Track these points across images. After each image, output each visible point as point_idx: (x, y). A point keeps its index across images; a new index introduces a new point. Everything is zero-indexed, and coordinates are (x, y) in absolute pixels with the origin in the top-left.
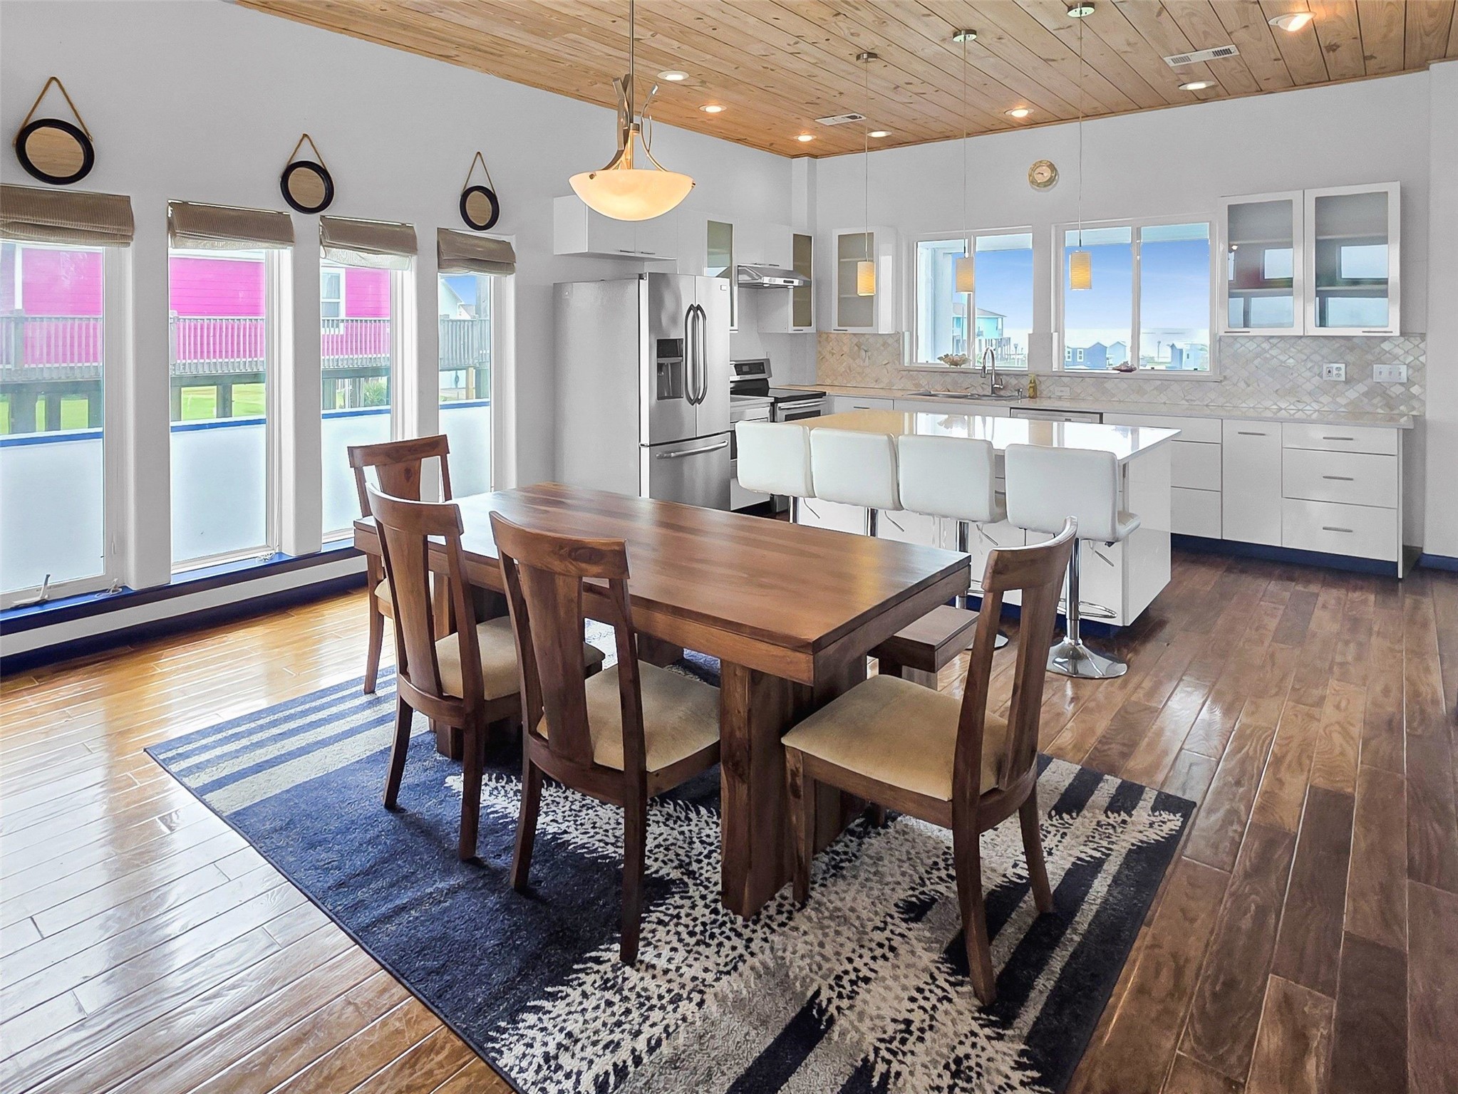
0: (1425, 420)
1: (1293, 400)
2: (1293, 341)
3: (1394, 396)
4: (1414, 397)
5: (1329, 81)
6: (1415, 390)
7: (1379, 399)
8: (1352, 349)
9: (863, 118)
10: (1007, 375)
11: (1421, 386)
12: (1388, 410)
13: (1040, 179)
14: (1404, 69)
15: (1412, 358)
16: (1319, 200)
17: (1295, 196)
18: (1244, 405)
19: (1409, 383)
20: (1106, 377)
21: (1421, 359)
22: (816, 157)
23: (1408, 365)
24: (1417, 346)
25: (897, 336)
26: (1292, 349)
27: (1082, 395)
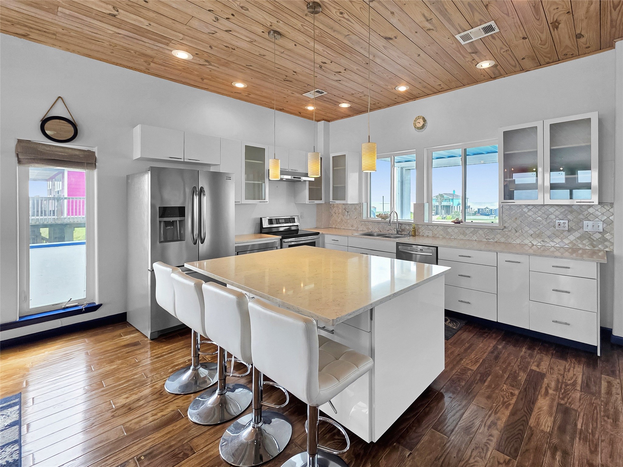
0: (613, 255)
1: (540, 240)
2: (540, 207)
3: (595, 239)
4: (606, 240)
5: (558, 61)
6: (608, 236)
7: (587, 240)
8: (571, 212)
9: (325, 93)
10: (405, 224)
11: (611, 234)
12: (592, 247)
13: (420, 125)
14: (600, 49)
15: (606, 218)
16: (552, 126)
17: (539, 124)
18: (514, 242)
19: (604, 232)
20: (448, 226)
21: (611, 218)
22: (329, 121)
23: (603, 221)
24: (609, 210)
25: (360, 205)
26: (539, 212)
27: (437, 235)
